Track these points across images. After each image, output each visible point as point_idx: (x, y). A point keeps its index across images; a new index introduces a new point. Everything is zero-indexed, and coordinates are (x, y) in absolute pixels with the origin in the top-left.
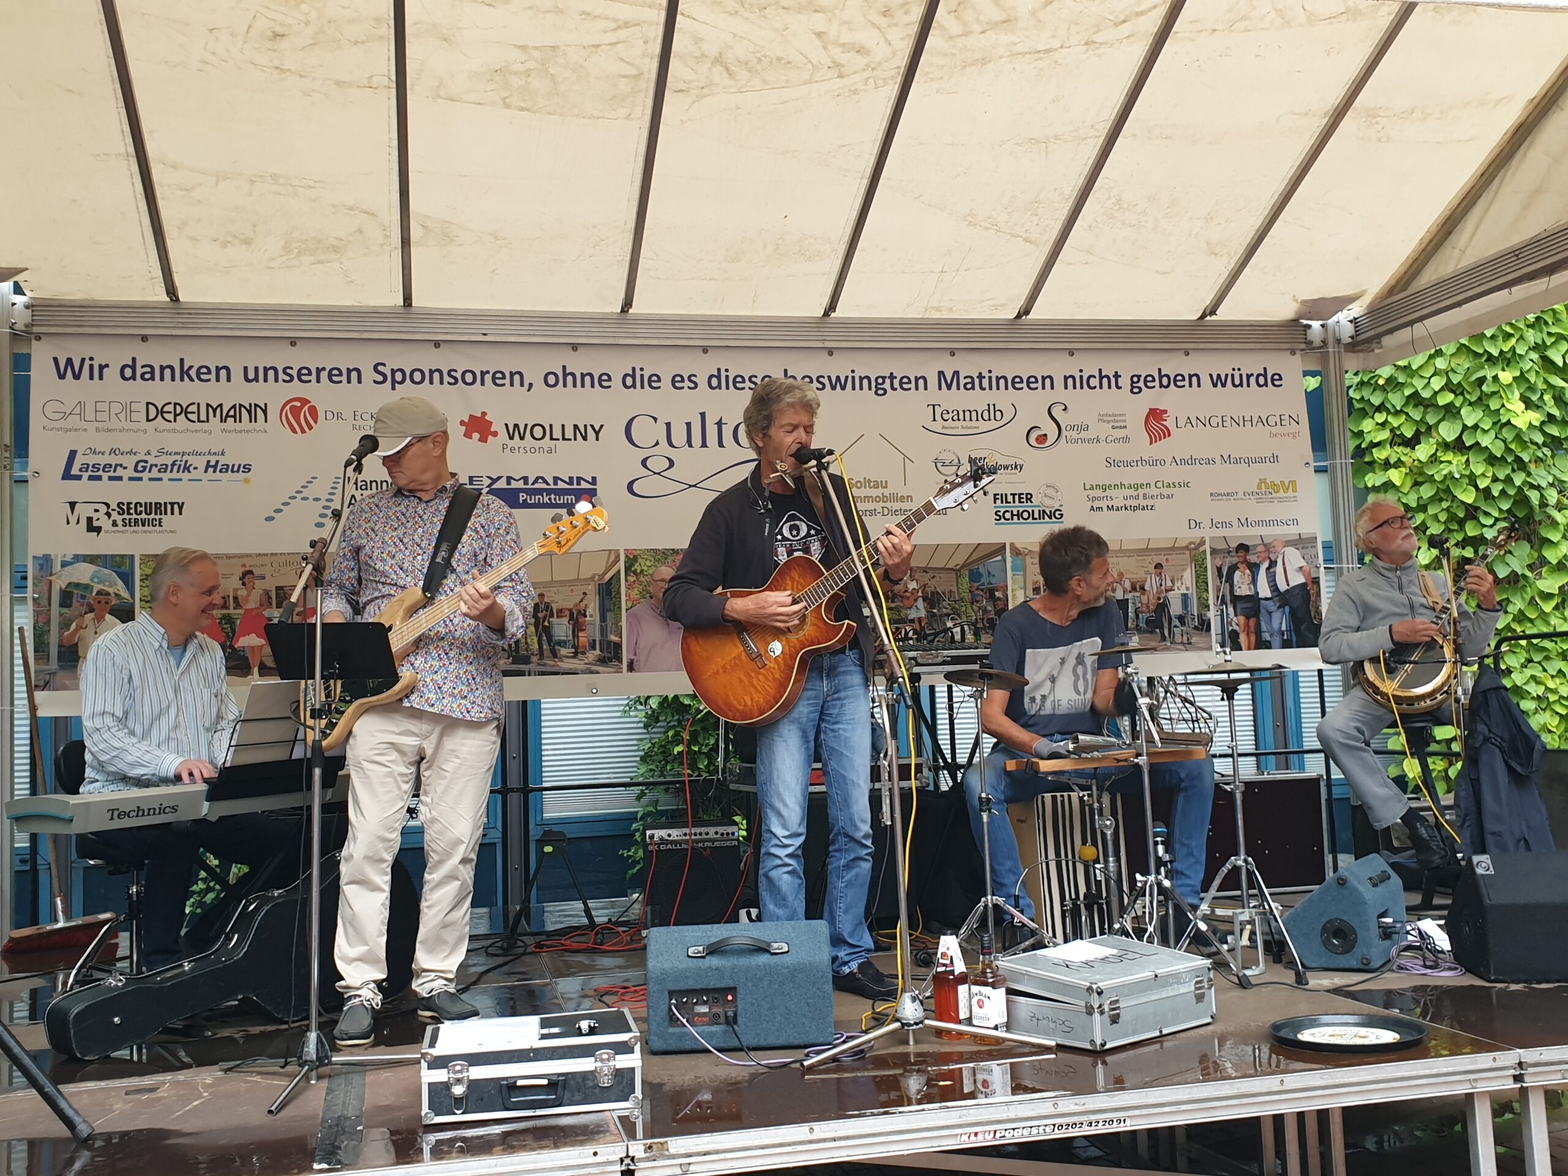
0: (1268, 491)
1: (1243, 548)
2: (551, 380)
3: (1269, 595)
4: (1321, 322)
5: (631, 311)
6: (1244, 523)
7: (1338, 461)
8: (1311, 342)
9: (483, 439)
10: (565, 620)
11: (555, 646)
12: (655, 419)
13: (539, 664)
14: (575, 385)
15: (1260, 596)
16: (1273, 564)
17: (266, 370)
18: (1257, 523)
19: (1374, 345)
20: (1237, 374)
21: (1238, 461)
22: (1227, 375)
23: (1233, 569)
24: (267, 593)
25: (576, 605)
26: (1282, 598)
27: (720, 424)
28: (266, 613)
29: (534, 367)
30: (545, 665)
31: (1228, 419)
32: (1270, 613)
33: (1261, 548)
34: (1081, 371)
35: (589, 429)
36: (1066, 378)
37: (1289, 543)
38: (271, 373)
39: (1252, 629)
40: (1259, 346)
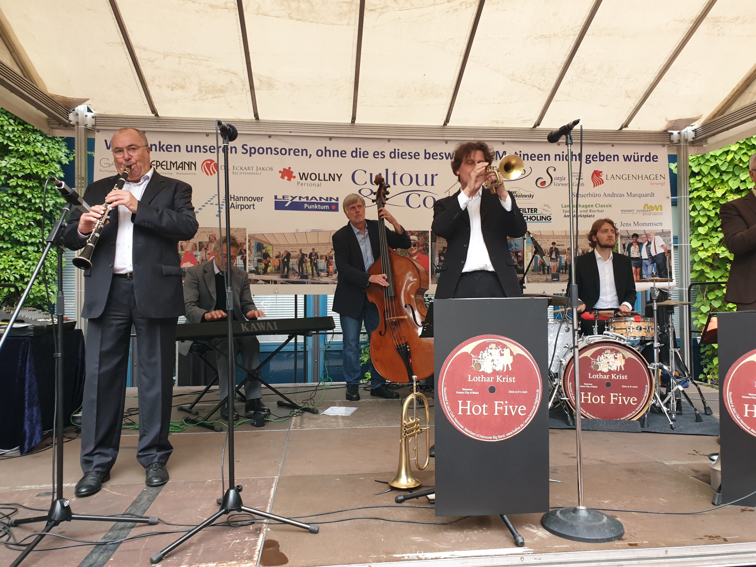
0: (648, 209)
1: (636, 236)
2: (320, 153)
3: (647, 258)
4: (678, 131)
5: (356, 122)
6: (637, 224)
7: (683, 196)
8: (672, 141)
9: (289, 179)
10: (324, 260)
11: (318, 272)
12: (365, 172)
13: (312, 279)
14: (330, 156)
15: (643, 258)
16: (649, 243)
17: (196, 147)
18: (643, 224)
19: (703, 143)
20: (636, 155)
21: (635, 196)
22: (631, 156)
23: (630, 245)
24: (195, 245)
25: (328, 254)
26: (653, 259)
27: (394, 174)
28: (194, 253)
29: (313, 146)
30: (314, 280)
31: (631, 176)
32: (647, 266)
33: (644, 236)
34: (563, 152)
35: (336, 176)
36: (556, 156)
37: (657, 234)
38: (198, 148)
39: (638, 273)
40: (647, 142)
